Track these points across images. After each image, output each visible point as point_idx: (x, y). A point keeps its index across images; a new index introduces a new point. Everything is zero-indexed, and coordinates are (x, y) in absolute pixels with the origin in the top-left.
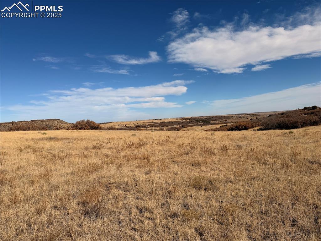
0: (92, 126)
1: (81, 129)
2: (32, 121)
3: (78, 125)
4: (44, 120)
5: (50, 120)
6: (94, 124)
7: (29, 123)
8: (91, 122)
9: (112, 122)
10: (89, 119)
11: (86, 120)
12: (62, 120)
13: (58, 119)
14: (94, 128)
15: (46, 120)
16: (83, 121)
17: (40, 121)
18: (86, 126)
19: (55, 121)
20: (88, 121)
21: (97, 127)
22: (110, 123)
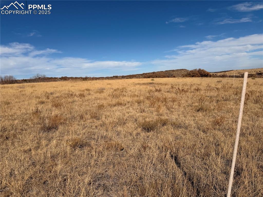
0: (202, 74)
1: (193, 76)
2: (166, 71)
3: (191, 74)
4: (174, 70)
5: (179, 70)
6: (204, 72)
7: (164, 73)
8: (202, 70)
9: (233, 70)
10: (200, 68)
11: (198, 69)
12: (188, 70)
13: (185, 69)
14: (204, 76)
15: (176, 70)
16: (195, 70)
17: (171, 71)
18: (197, 74)
19: (182, 71)
20: (200, 69)
21: (207, 74)
22: (230, 71)
